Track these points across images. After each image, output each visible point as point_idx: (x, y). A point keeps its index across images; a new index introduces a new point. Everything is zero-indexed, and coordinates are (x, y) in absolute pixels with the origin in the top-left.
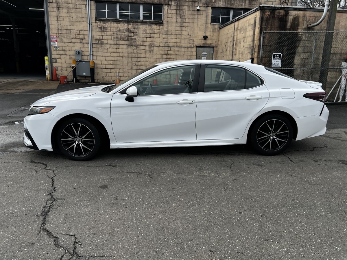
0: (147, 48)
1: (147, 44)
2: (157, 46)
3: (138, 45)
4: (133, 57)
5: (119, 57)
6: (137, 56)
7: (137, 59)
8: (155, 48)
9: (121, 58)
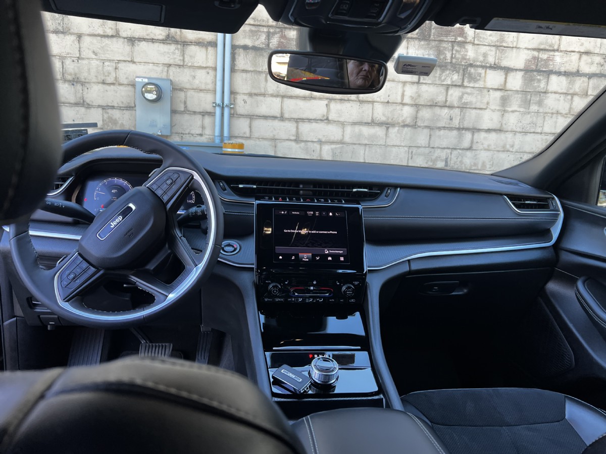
0: (516, 81)
1: (518, 60)
2: (567, 74)
3: (471, 65)
4: (439, 128)
5: (367, 124)
6: (463, 119)
7: (460, 137)
8: (557, 83)
9: (379, 131)
